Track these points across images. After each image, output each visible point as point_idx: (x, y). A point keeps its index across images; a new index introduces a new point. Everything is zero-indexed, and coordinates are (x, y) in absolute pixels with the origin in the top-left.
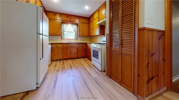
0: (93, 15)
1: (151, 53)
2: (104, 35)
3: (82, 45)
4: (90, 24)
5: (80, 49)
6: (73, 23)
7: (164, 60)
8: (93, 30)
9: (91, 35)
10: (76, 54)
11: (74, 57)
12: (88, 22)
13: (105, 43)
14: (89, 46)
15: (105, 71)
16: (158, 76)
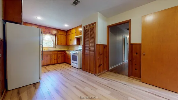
0: (70, 30)
1: (100, 53)
2: (80, 44)
3: (61, 52)
4: (68, 36)
5: (59, 55)
6: (52, 34)
7: (106, 57)
8: (71, 40)
9: (69, 45)
10: (55, 60)
11: (54, 63)
12: (65, 34)
13: (81, 50)
14: (67, 53)
15: (81, 68)
16: (103, 64)
